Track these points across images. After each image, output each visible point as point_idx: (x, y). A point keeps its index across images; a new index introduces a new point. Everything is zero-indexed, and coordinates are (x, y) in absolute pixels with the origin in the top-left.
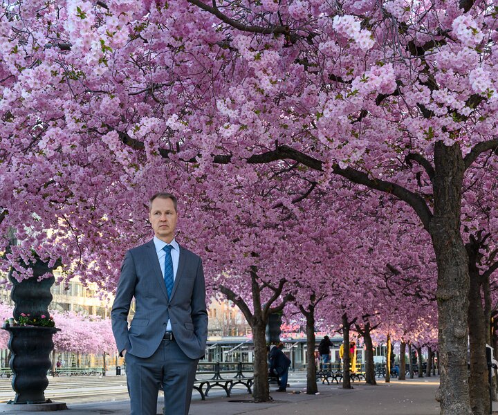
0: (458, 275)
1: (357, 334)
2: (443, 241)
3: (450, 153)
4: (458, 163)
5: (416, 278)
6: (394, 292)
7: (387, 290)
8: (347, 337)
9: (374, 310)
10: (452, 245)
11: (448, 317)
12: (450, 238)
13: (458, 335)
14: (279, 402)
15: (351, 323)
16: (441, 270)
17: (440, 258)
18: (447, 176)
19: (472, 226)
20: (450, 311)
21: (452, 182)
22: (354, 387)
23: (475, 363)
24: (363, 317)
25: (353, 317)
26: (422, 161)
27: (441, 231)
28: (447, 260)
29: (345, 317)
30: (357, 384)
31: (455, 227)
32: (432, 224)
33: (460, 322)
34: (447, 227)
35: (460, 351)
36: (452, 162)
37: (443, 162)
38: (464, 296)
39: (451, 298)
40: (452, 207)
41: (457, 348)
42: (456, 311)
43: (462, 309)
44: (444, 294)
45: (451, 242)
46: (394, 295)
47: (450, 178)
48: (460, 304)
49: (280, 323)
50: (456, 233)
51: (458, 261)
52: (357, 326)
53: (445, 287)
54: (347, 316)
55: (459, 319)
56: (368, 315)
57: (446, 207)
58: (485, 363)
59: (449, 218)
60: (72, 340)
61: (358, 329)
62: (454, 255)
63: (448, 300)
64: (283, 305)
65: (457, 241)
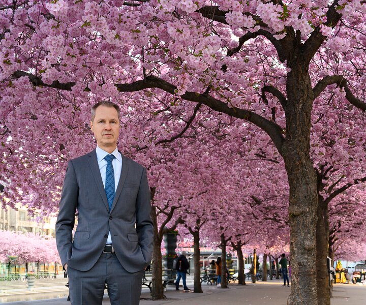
0: (307, 192)
1: (232, 248)
2: (295, 163)
3: (300, 82)
4: (308, 91)
5: (274, 207)
6: (258, 217)
7: (252, 215)
8: (224, 251)
9: (244, 231)
10: (303, 166)
11: (299, 231)
12: (300, 159)
13: (307, 247)
14: (171, 299)
15: (227, 240)
16: (293, 189)
17: (291, 177)
18: (298, 103)
19: (320, 152)
20: (301, 225)
21: (302, 109)
22: (229, 287)
23: (319, 271)
24: (236, 236)
25: (229, 237)
26: (276, 93)
27: (292, 153)
28: (298, 179)
29: (223, 236)
30: (232, 285)
31: (305, 150)
32: (284, 147)
33: (309, 235)
34: (298, 150)
35: (309, 262)
36: (302, 90)
37: (294, 91)
38: (312, 212)
39: (302, 213)
40: (303, 132)
41: (307, 259)
42: (305, 226)
43: (311, 224)
44: (296, 210)
45: (302, 163)
46: (258, 219)
47: (301, 105)
48: (310, 219)
49: (176, 241)
50: (306, 155)
51: (308, 180)
52: (232, 243)
53: (296, 203)
54: (225, 235)
55: (309, 233)
56: (239, 235)
57: (297, 131)
58: (326, 270)
59: (300, 141)
60: (32, 253)
61: (233, 245)
62: (304, 175)
63: (299, 215)
64: (175, 227)
65: (306, 162)
